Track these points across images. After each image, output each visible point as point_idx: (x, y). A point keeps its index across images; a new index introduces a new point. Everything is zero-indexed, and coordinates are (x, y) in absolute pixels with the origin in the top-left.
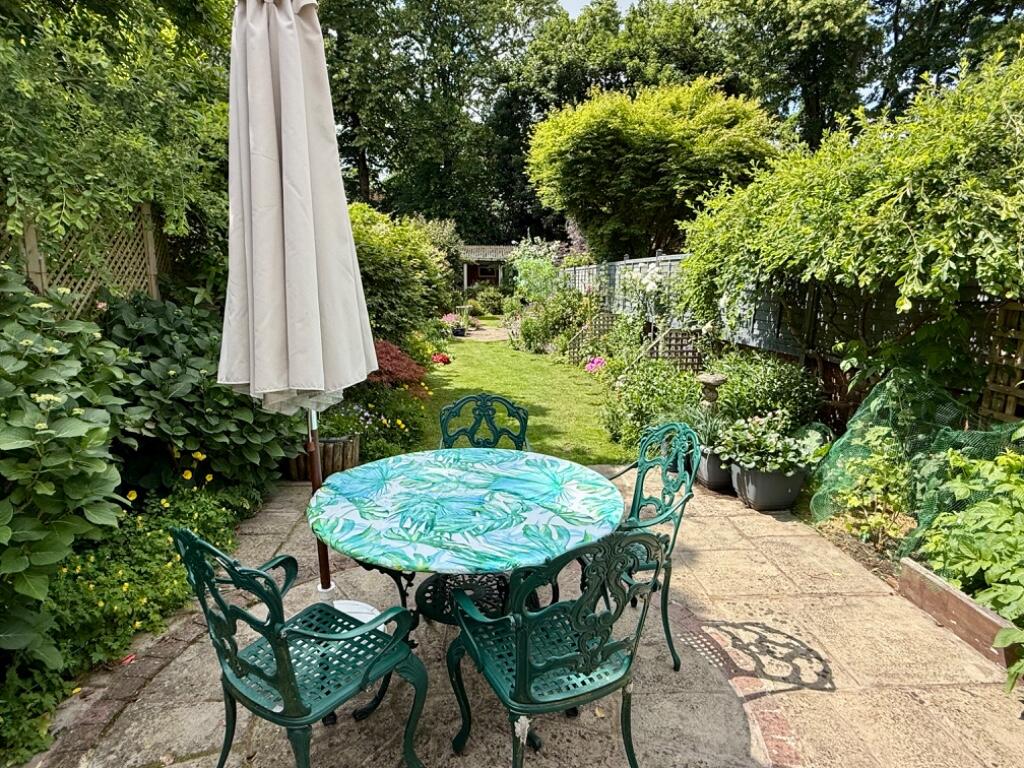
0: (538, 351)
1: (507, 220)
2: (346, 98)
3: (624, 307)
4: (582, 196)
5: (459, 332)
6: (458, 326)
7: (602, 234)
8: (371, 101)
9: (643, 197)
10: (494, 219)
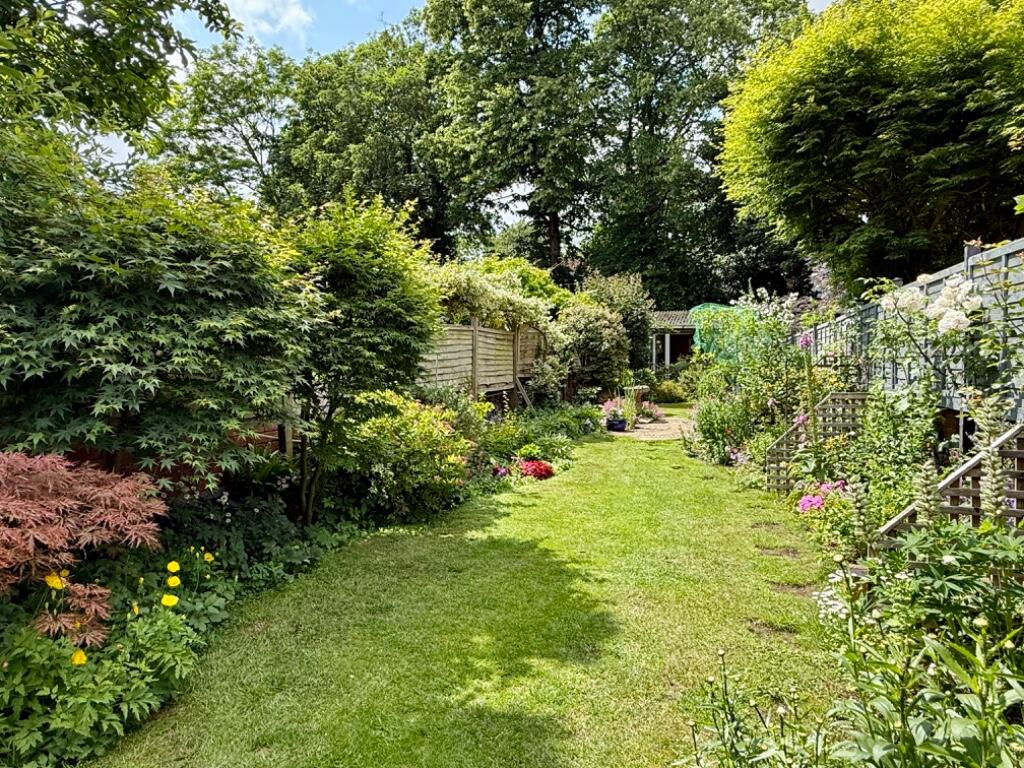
0: (726, 462)
1: (733, 279)
2: (526, 147)
3: (895, 380)
4: (806, 191)
5: (617, 425)
6: (615, 415)
7: (847, 252)
8: (554, 147)
9: (930, 169)
10: (717, 279)
